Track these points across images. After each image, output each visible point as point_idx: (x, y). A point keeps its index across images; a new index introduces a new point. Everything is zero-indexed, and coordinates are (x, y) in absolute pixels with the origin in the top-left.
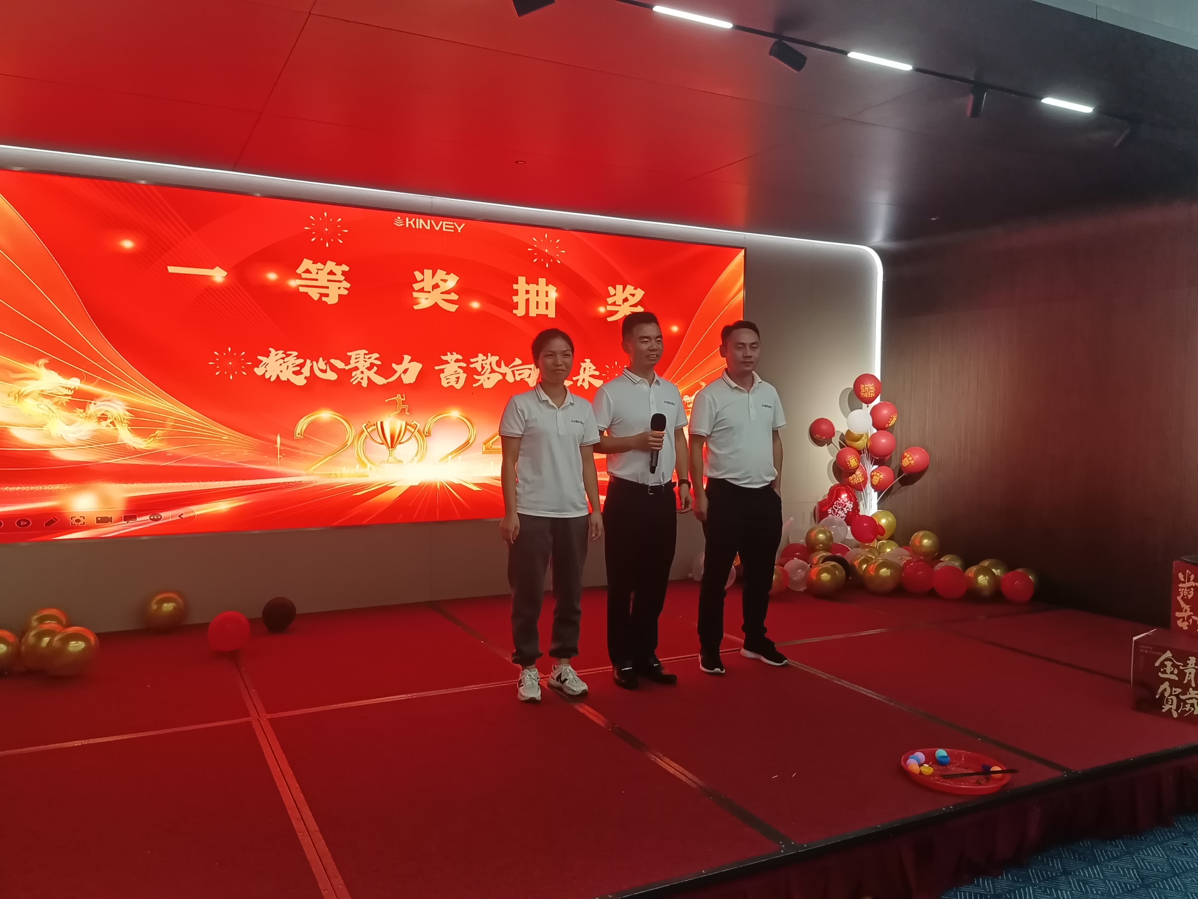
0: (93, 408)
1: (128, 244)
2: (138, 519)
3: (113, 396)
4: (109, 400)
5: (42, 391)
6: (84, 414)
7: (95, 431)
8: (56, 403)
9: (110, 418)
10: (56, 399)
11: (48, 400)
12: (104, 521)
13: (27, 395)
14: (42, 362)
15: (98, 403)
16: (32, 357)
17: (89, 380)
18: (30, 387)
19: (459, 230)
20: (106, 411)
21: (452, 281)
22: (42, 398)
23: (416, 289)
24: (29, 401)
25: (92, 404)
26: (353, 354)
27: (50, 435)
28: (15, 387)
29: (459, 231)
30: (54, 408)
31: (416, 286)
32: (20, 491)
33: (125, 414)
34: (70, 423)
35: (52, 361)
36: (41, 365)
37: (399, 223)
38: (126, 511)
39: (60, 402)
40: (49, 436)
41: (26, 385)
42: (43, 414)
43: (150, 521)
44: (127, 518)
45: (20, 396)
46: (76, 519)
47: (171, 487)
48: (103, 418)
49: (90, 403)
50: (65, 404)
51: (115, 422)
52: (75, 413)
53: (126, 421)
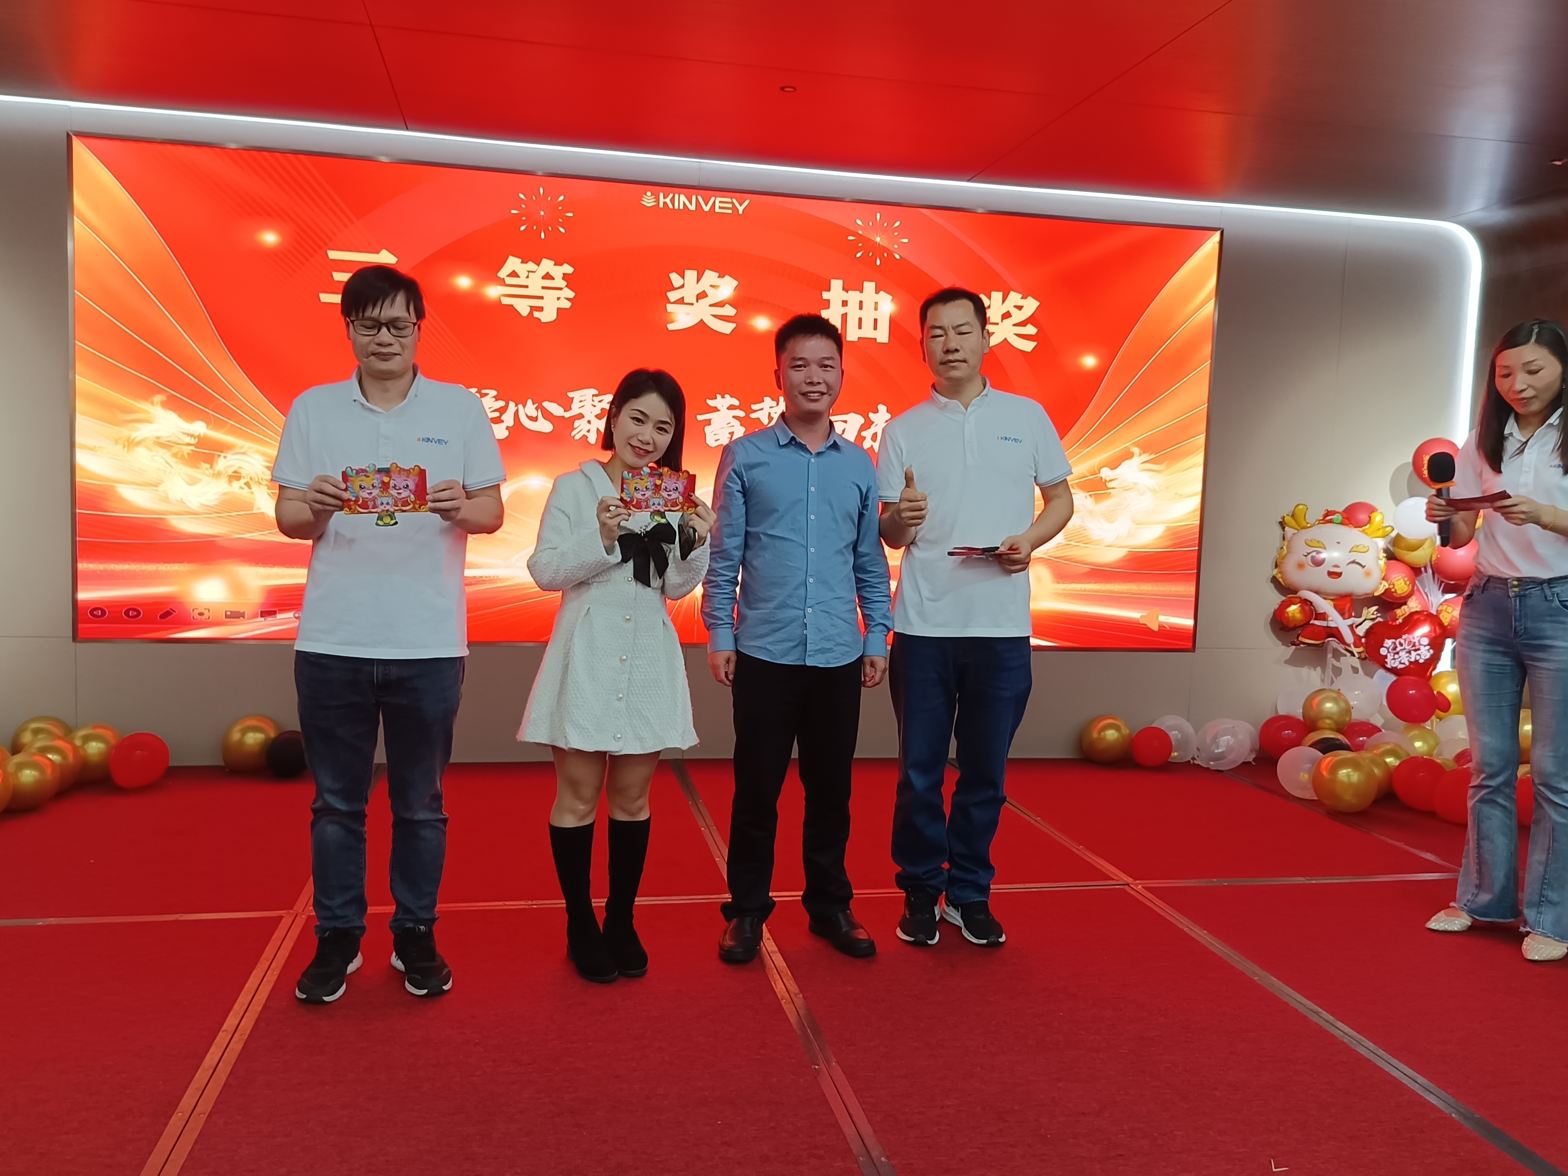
0: (224, 463)
1: (270, 238)
2: (279, 616)
3: (250, 448)
4: (244, 453)
5: (158, 438)
6: (211, 471)
7: (225, 494)
8: (175, 455)
9: (244, 477)
10: (175, 450)
11: (164, 451)
12: (235, 616)
13: (139, 443)
14: (158, 398)
15: (229, 456)
16: (147, 392)
17: (217, 425)
18: (144, 431)
19: (741, 209)
20: (240, 467)
21: (727, 287)
22: (158, 448)
23: (672, 300)
24: (140, 450)
25: (222, 458)
26: (576, 395)
27: (167, 497)
28: (124, 432)
29: (741, 212)
30: (172, 461)
31: (672, 296)
32: (128, 571)
33: (263, 473)
34: (193, 482)
35: (171, 398)
36: (157, 403)
37: (648, 201)
38: (263, 605)
39: (180, 454)
40: (166, 499)
41: (137, 429)
42: (158, 469)
44: (265, 614)
45: (131, 444)
46: (197, 612)
48: (236, 476)
49: (219, 456)
50: (186, 456)
51: (251, 483)
52: (199, 468)
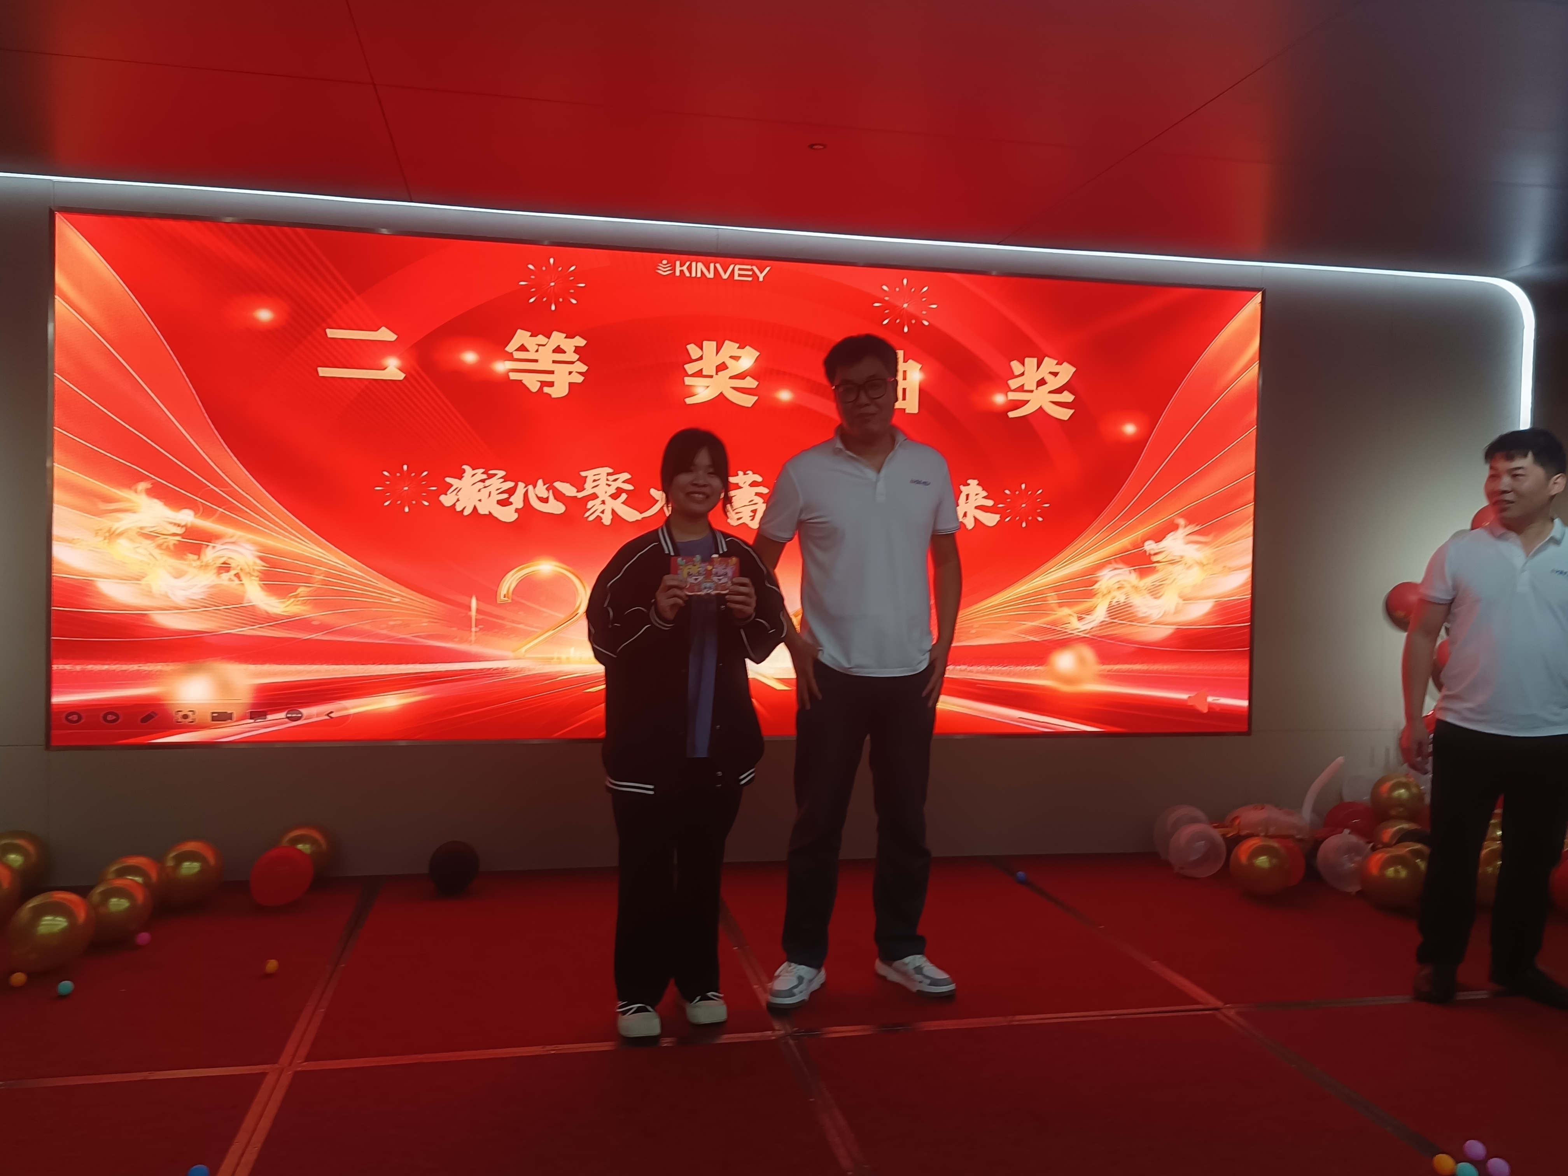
0: (211, 554)
1: (265, 315)
2: (269, 717)
3: (240, 537)
4: (233, 543)
5: (141, 528)
6: (198, 563)
7: (212, 587)
8: (159, 546)
9: (234, 569)
10: (160, 541)
11: (148, 542)
12: (221, 718)
13: (120, 534)
14: (142, 486)
15: (219, 546)
16: (130, 480)
17: (207, 513)
18: (126, 522)
19: (761, 277)
20: (230, 558)
21: (748, 359)
22: (141, 539)
23: (690, 373)
24: (123, 542)
25: (210, 548)
26: (589, 474)
27: (151, 592)
28: (105, 522)
29: (761, 279)
30: (157, 552)
31: (690, 368)
32: (107, 671)
33: (255, 564)
34: (179, 574)
35: (156, 485)
36: (141, 490)
37: (664, 270)
38: (254, 705)
39: (165, 544)
40: (149, 594)
41: (119, 520)
42: (141, 561)
43: (287, 720)
44: (254, 715)
45: (112, 535)
46: (181, 714)
47: (317, 671)
48: (225, 567)
49: (208, 545)
50: (172, 547)
51: (242, 575)
52: (185, 560)
53: (256, 574)
